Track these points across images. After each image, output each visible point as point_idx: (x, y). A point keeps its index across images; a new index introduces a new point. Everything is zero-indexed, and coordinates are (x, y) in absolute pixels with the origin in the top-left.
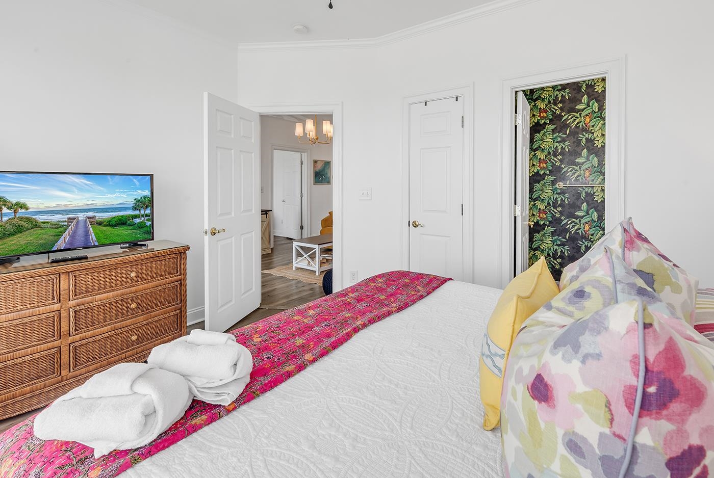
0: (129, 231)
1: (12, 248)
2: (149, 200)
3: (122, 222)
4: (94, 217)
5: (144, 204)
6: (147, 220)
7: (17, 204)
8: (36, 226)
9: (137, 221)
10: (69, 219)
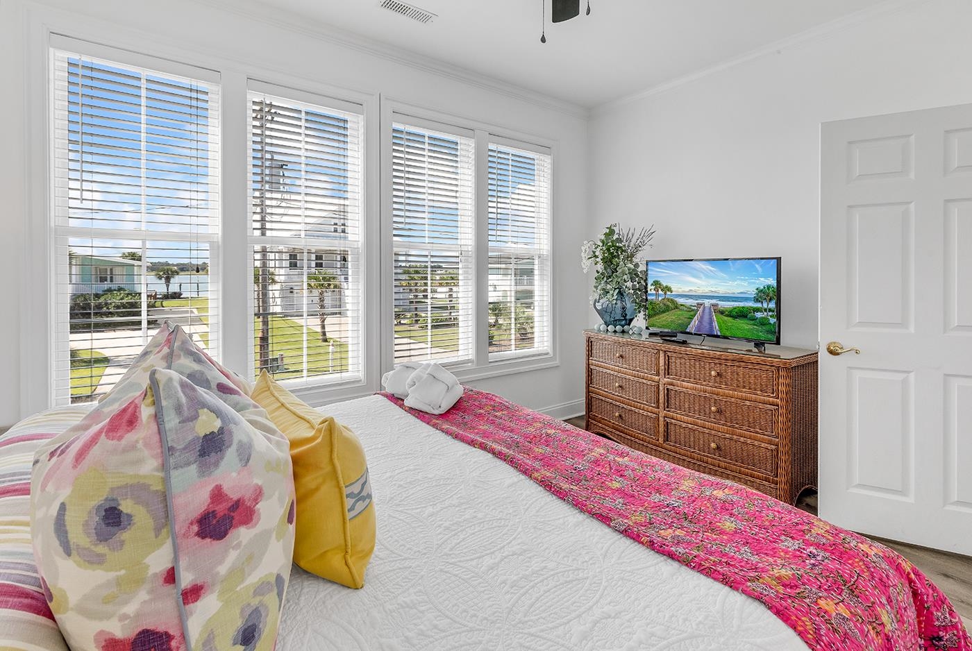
0: (751, 327)
1: (664, 323)
2: (773, 291)
3: (742, 314)
4: (717, 305)
5: (768, 296)
6: (771, 316)
7: (667, 287)
8: (677, 308)
9: (759, 315)
10: (698, 304)
